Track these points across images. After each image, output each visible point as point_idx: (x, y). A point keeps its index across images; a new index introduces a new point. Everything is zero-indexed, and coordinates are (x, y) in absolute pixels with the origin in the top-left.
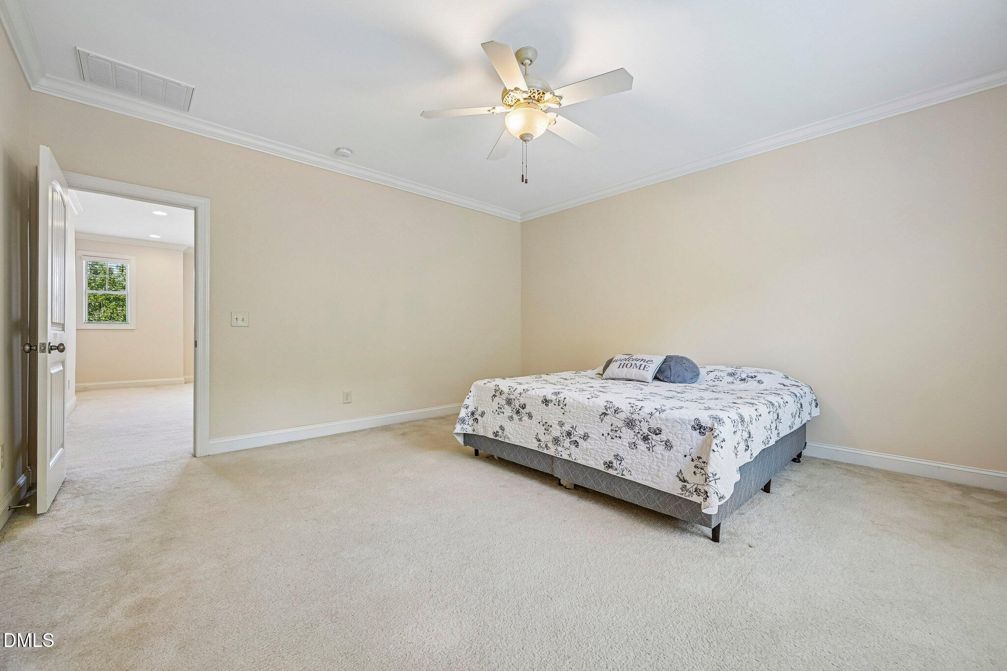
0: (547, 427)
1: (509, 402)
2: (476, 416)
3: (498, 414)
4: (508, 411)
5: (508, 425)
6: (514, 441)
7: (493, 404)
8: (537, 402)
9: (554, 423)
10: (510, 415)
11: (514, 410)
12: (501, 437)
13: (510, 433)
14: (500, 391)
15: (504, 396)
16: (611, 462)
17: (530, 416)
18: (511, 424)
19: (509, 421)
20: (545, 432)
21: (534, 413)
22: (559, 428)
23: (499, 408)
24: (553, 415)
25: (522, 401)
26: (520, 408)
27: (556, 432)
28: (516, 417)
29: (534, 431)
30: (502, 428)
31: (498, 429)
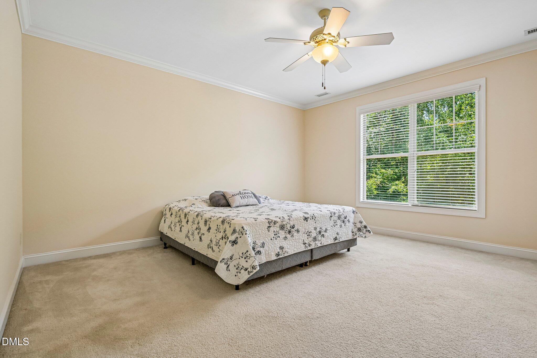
0: (309, 234)
1: (282, 227)
2: (258, 249)
3: (276, 239)
4: (282, 234)
5: (285, 244)
6: (291, 252)
7: (270, 233)
8: (301, 221)
9: (312, 230)
10: (285, 236)
11: (287, 232)
12: (281, 255)
13: (288, 248)
14: (273, 222)
15: (278, 225)
16: (336, 237)
17: (298, 231)
18: (286, 242)
19: (284, 241)
20: (308, 237)
21: (300, 229)
22: (315, 231)
23: (275, 235)
24: (310, 225)
25: (292, 224)
26: (291, 229)
27: (314, 234)
28: (288, 236)
29: (301, 239)
30: (281, 248)
31: (279, 250)
